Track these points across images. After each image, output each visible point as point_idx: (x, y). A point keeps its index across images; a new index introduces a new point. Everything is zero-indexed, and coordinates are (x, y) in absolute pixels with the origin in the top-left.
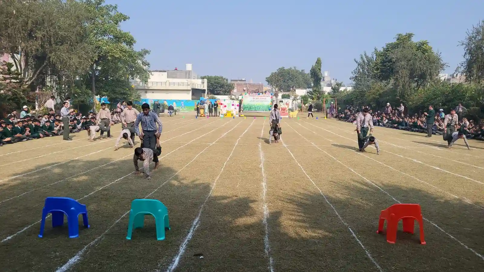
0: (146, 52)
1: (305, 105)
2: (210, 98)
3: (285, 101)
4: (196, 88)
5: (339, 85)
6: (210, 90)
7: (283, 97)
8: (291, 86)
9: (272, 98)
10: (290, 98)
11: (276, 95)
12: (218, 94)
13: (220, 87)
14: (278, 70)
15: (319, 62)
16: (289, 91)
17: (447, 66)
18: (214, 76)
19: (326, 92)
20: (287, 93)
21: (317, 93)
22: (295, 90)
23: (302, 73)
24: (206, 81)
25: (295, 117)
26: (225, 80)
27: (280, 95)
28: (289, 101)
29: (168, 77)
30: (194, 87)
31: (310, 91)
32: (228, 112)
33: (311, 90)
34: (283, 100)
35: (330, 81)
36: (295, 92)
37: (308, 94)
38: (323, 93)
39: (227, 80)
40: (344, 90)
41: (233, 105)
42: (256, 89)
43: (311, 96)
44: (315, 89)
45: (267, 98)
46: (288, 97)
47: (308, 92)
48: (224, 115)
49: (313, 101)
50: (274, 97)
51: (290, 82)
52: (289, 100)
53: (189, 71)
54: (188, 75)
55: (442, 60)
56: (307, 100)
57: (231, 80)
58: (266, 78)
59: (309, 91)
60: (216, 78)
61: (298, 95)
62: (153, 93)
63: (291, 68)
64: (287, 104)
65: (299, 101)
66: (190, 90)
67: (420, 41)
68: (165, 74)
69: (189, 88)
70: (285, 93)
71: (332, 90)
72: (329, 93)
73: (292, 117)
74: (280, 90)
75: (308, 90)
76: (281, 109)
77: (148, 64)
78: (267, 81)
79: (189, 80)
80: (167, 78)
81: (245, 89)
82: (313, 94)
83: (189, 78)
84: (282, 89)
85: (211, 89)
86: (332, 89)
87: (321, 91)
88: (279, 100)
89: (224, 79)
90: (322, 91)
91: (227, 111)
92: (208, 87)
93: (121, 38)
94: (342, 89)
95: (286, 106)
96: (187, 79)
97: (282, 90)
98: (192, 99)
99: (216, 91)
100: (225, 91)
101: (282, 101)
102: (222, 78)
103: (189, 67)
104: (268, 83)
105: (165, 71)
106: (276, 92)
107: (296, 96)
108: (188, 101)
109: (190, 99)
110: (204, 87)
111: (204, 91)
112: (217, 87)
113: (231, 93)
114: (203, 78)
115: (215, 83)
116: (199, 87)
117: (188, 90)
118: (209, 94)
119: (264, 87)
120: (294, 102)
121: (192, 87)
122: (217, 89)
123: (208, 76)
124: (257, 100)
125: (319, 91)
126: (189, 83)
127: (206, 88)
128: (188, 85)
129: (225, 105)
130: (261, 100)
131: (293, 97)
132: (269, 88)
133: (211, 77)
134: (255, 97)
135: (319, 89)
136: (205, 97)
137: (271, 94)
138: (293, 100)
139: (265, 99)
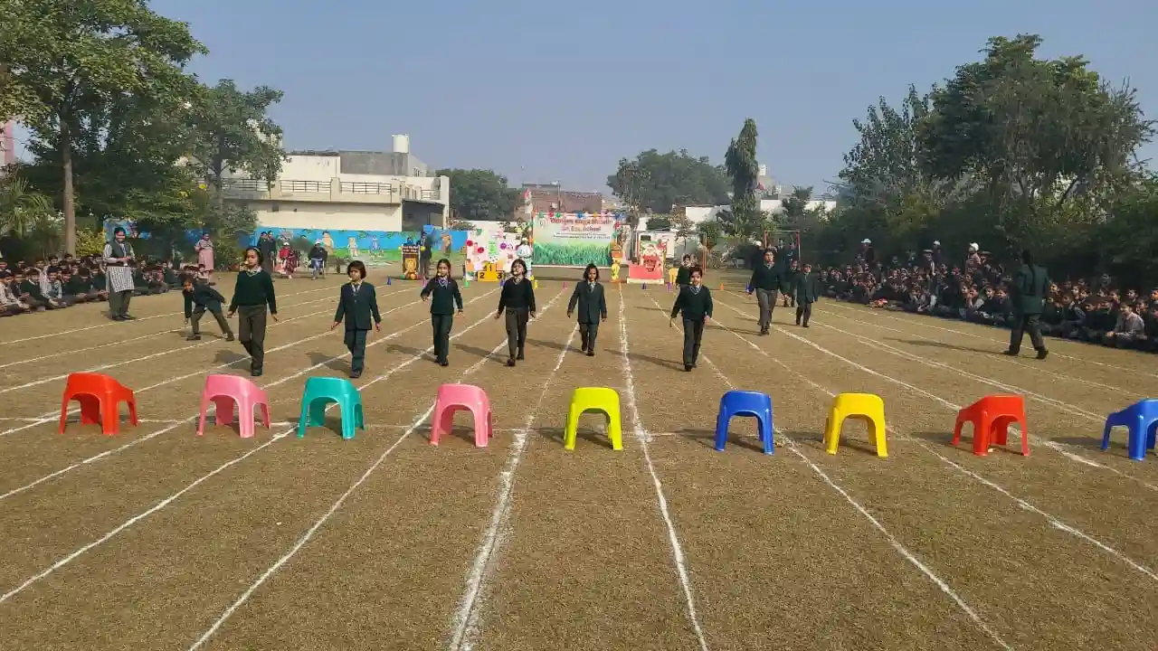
0: (270, 96)
1: (710, 249)
2: (454, 228)
3: (656, 236)
4: (419, 198)
5: (803, 195)
6: (457, 206)
7: (652, 226)
8: (673, 198)
9: (617, 227)
10: (672, 230)
11: (632, 221)
13: (486, 199)
14: (638, 157)
15: (749, 132)
16: (667, 210)
17: (1153, 131)
18: (470, 169)
19: (767, 213)
20: (662, 217)
21: (742, 216)
22: (684, 209)
23: (702, 165)
24: (445, 181)
26: (499, 182)
27: (643, 221)
28: (667, 237)
29: (345, 169)
30: (411, 198)
31: (723, 211)
32: (488, 267)
33: (728, 208)
34: (651, 234)
35: (774, 188)
36: (685, 213)
37: (720, 219)
38: (760, 216)
39: (504, 181)
40: (817, 209)
41: (503, 246)
42: (584, 206)
43: (726, 223)
44: (739, 204)
45: (603, 227)
46: (665, 227)
47: (719, 214)
48: (477, 275)
49: (733, 237)
50: (628, 226)
51: (671, 189)
52: (666, 234)
53: (402, 155)
54: (396, 164)
55: (1141, 112)
56: (718, 236)
57: (523, 185)
58: (609, 178)
59: (721, 211)
60: (476, 176)
61: (692, 223)
62: (295, 210)
63: (673, 153)
64: (660, 245)
65: (695, 238)
66: (395, 205)
67: (1058, 59)
68: (335, 162)
69: (397, 198)
70: (656, 216)
71: (784, 208)
72: (775, 217)
74: (643, 211)
75: (721, 208)
76: (642, 261)
77: (277, 131)
78: (610, 185)
79: (401, 178)
80: (341, 172)
81: (554, 206)
82: (732, 220)
83: (400, 173)
84: (648, 206)
85: (462, 203)
86: (783, 205)
87: (755, 212)
88: (641, 235)
89: (498, 177)
90: (758, 212)
91: (484, 265)
92: (451, 197)
93: (149, 33)
94: (811, 206)
95: (659, 252)
97: (649, 210)
98: (403, 230)
101: (648, 238)
102: (491, 174)
103: (401, 144)
104: (612, 190)
105: (336, 155)
106: (633, 212)
107: (686, 224)
108: (389, 234)
109: (399, 229)
110: (439, 198)
111: (438, 208)
112: (477, 197)
113: (517, 214)
114: (439, 174)
115: (472, 187)
116: (427, 198)
117: (393, 206)
118: (454, 216)
119: (603, 201)
120: (681, 239)
121: (404, 196)
122: (475, 204)
123: (452, 170)
124: (574, 232)
125: (748, 212)
126: (396, 185)
127: (445, 199)
128: (392, 190)
129: (479, 246)
130: (587, 232)
131: (677, 225)
132: (617, 204)
133: (462, 171)
134: (569, 225)
135: (749, 206)
136: (441, 225)
137: (617, 217)
138: (679, 234)
139: (598, 229)
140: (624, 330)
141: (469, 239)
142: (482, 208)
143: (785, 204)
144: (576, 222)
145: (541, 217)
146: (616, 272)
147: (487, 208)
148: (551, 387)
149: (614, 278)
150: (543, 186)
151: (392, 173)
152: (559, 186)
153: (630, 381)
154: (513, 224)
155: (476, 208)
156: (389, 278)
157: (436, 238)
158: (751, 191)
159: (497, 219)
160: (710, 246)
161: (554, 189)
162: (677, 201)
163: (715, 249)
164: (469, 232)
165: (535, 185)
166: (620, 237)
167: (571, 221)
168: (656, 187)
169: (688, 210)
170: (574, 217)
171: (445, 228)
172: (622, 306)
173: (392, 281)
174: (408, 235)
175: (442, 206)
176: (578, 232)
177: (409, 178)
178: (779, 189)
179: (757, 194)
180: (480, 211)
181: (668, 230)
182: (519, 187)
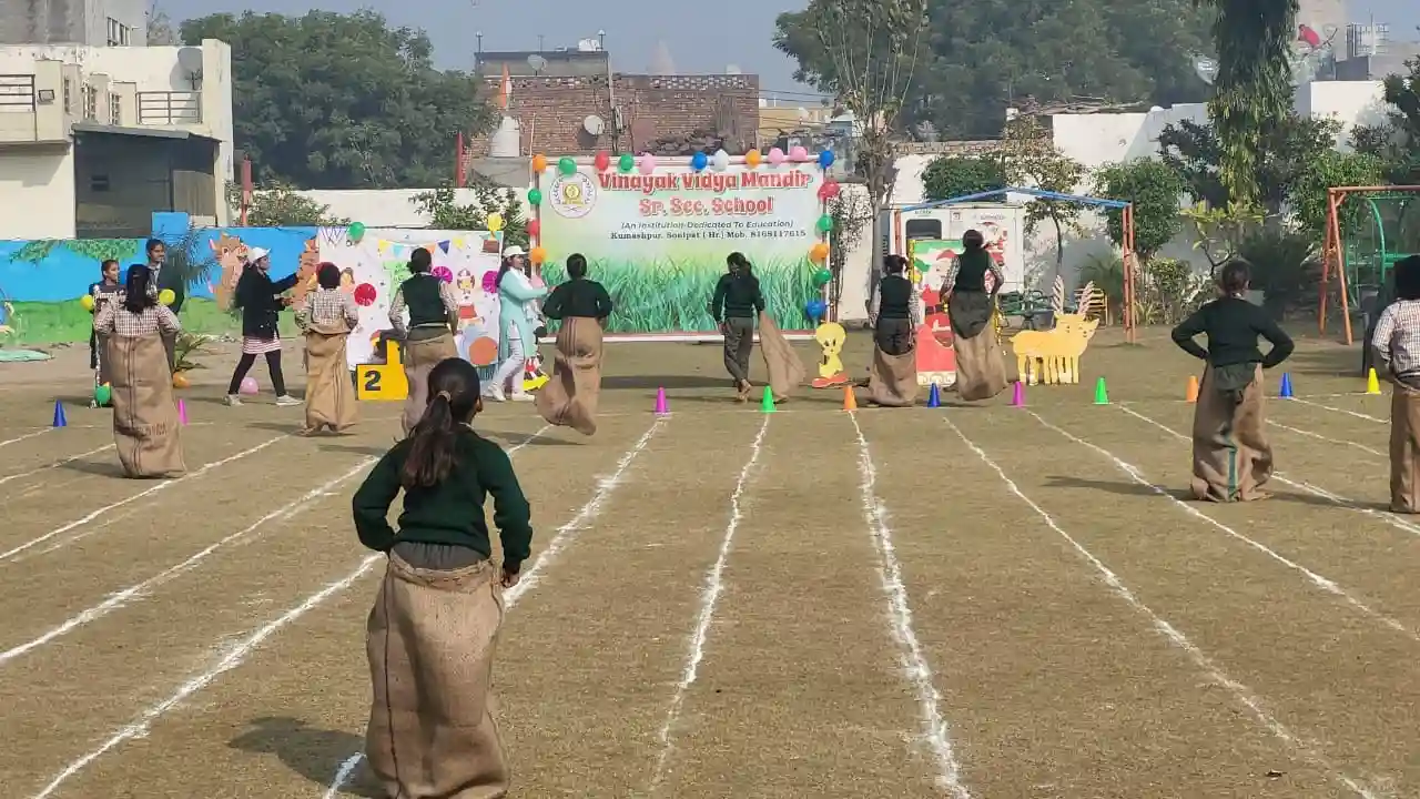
1: (1143, 257)
2: (258, 220)
3: (958, 219)
4: (128, 122)
6: (261, 141)
7: (941, 185)
8: (1007, 88)
9: (826, 193)
10: (1011, 197)
11: (874, 170)
12: (341, 178)
13: (358, 113)
16: (990, 128)
19: (1337, 127)
20: (975, 153)
22: (1047, 121)
24: (216, 56)
25: (1066, 377)
26: (403, 53)
27: (911, 169)
28: (1003, 225)
30: (103, 121)
31: (1184, 123)
33: (1199, 114)
34: (941, 214)
35: (1352, 35)
36: (1051, 136)
37: (1173, 150)
38: (1310, 136)
39: (421, 48)
42: (696, 120)
43: (1196, 167)
44: (1236, 99)
45: (781, 197)
46: (988, 184)
47: (1168, 137)
49: (1221, 214)
50: (861, 189)
51: (997, 53)
52: (990, 211)
56: (1169, 210)
57: (480, 56)
58: (783, 21)
59: (1178, 127)
60: (320, 32)
61: (1079, 169)
65: (1092, 220)
66: (53, 149)
69: (53, 125)
70: (956, 149)
71: (1394, 108)
73: (1033, 378)
74: (907, 127)
75: (1181, 112)
78: (788, 47)
79: (59, 52)
81: (593, 124)
82: (1215, 156)
83: (59, 36)
84: (924, 116)
85: (278, 131)
86: (1389, 98)
87: (1291, 125)
88: (905, 217)
90: (1303, 124)
92: (238, 112)
96: (34, 48)
97: (926, 128)
98: (80, 234)
99: (317, 154)
100: (407, 150)
101: (932, 229)
102: (373, 28)
104: (793, 64)
106: (871, 136)
107: (1059, 175)
108: (35, 251)
109: (69, 233)
110: (199, 120)
111: (199, 152)
112: (327, 109)
113: (468, 162)
114: (194, 34)
115: (312, 75)
116: (157, 121)
117: (43, 150)
118: (255, 178)
119: (762, 103)
120: (1046, 227)
121: (77, 118)
122: (325, 132)
123: (238, 18)
124: (684, 219)
125: (1268, 125)
126: (49, 80)
127: (217, 121)
128: (41, 99)
129: (360, 280)
130: (724, 218)
131: (1030, 181)
132: (811, 110)
133: (272, 21)
134: (662, 197)
135: (1272, 104)
136: (211, 211)
137: (825, 162)
138: (1036, 213)
139: (764, 206)
140: (888, 547)
141: (323, 258)
142: (347, 145)
143: (1394, 92)
144: (687, 184)
145: (566, 170)
146: (832, 353)
147: (362, 145)
148: (680, 735)
149: (828, 371)
150: (551, 57)
151: (30, 37)
152: (601, 55)
153: (930, 709)
154: (464, 197)
155: (327, 148)
156: (60, 402)
157: (198, 257)
158: (1276, 55)
159: (403, 182)
160: (1144, 248)
161: (589, 68)
162: (1020, 97)
163: (1159, 258)
164: (323, 234)
165: (522, 57)
166: (837, 228)
167: (670, 182)
168: (944, 49)
169: (1060, 121)
170: (680, 167)
171: (223, 223)
172: (869, 470)
173: (70, 413)
174: (101, 248)
175: (211, 145)
176: (693, 218)
177: (92, 51)
178: (1371, 41)
179: (1300, 60)
180: (341, 157)
181: (1001, 199)
182: (467, 68)
